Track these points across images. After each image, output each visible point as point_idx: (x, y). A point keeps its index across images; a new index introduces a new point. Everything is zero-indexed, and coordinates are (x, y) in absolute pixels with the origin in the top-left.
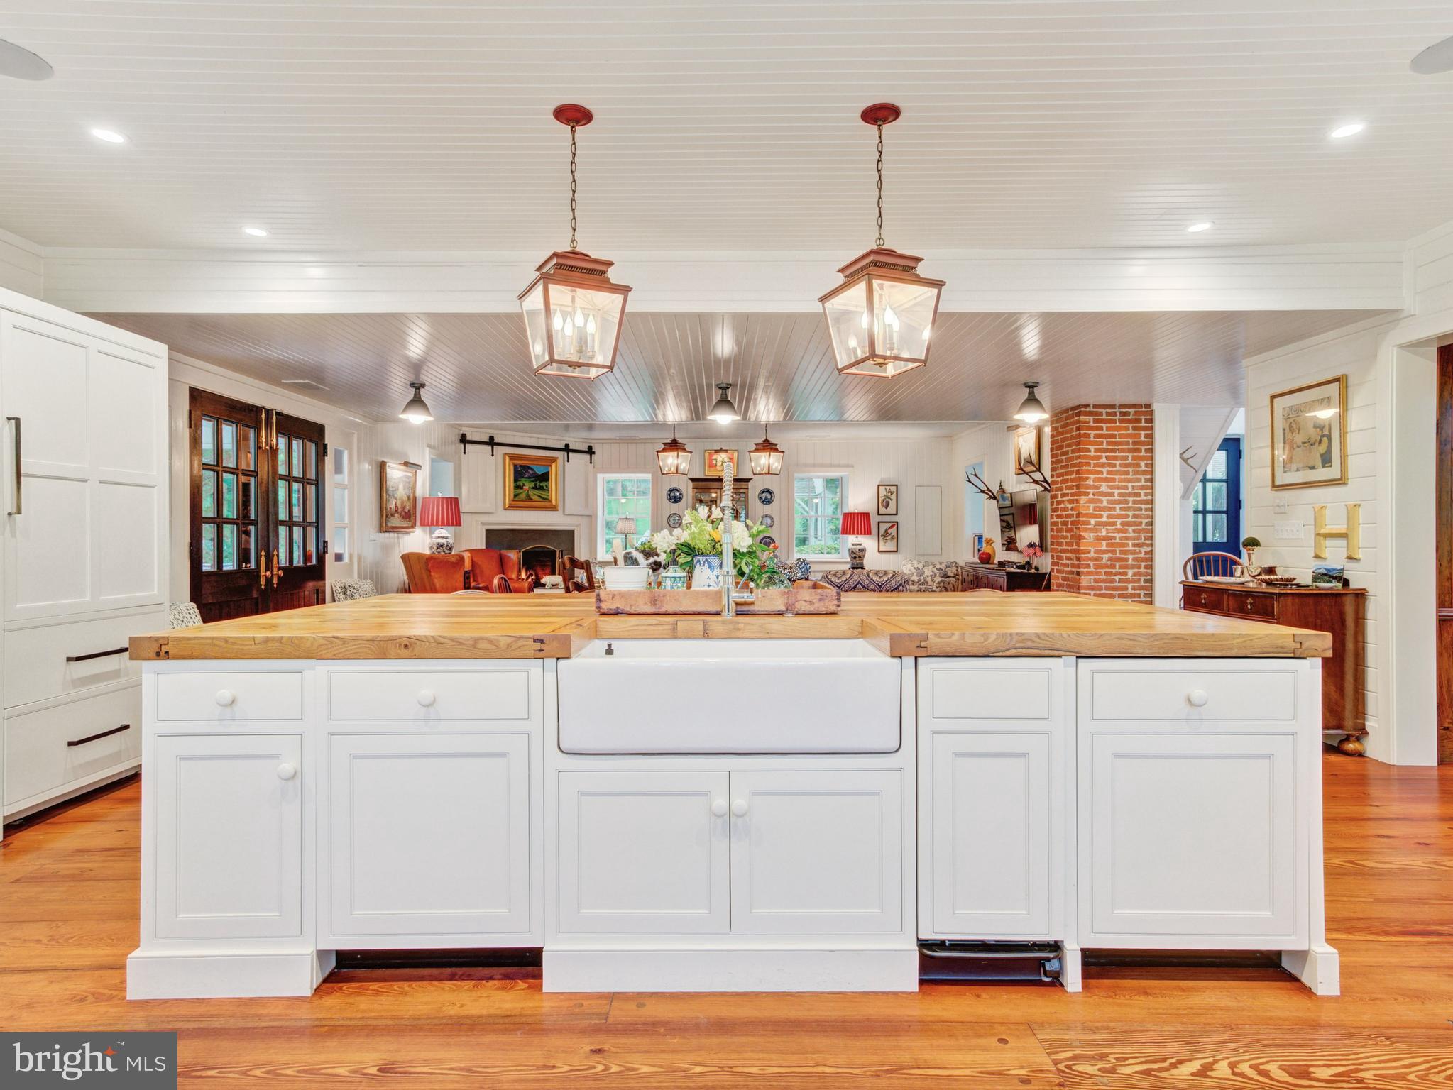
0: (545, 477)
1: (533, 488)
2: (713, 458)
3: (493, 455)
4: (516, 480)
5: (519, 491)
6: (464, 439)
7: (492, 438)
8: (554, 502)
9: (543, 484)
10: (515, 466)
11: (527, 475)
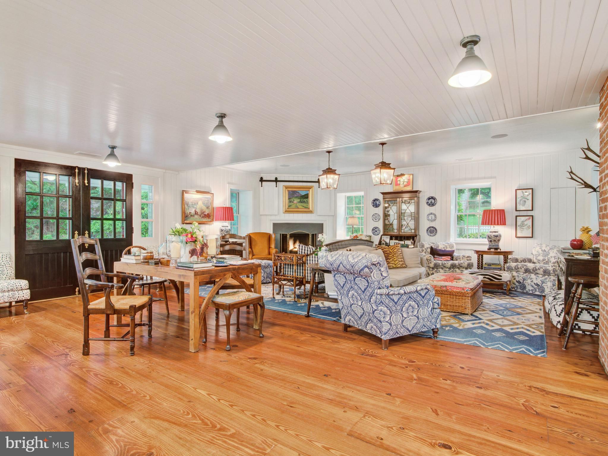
0: (306, 196)
1: (299, 202)
2: (398, 180)
3: (276, 187)
4: (289, 199)
5: (291, 204)
6: (262, 180)
7: (276, 178)
8: (311, 209)
9: (305, 200)
10: (288, 191)
11: (295, 196)
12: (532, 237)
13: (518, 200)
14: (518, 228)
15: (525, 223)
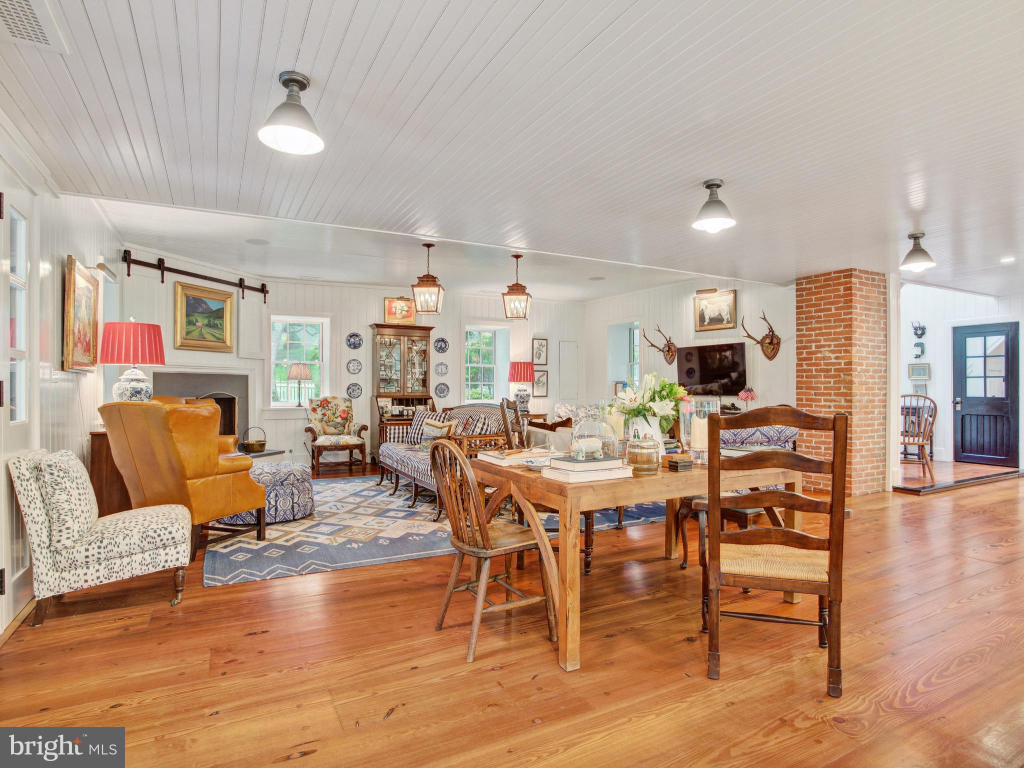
0: (219, 314)
1: (207, 325)
2: (392, 306)
4: (188, 315)
5: (192, 328)
6: (126, 257)
7: (161, 261)
8: (228, 343)
9: (217, 322)
10: (187, 297)
11: (200, 310)
12: (547, 396)
13: (535, 351)
14: (535, 385)
15: (541, 379)
